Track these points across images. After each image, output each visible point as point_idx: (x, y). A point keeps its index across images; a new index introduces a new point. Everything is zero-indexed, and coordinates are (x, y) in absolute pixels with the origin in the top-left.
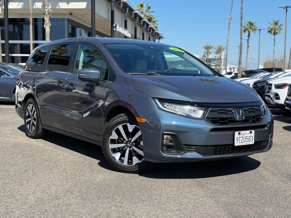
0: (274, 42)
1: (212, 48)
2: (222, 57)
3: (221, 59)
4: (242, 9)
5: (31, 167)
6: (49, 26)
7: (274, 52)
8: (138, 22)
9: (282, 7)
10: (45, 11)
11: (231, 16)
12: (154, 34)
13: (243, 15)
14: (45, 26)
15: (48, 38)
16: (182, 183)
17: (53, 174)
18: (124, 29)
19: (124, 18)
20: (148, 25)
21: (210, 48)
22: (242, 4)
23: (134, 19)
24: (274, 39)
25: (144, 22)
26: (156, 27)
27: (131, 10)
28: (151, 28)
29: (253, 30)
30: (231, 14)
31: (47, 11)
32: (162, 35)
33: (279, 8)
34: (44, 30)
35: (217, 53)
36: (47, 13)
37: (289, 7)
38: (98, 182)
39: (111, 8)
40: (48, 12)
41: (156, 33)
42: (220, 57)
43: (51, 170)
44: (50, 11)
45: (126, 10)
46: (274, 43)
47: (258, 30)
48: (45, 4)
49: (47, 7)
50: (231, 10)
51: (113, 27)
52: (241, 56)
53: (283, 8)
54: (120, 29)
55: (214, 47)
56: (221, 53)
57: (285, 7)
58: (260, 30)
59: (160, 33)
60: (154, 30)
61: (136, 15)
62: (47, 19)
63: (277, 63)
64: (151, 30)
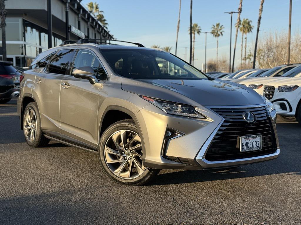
0: (218, 44)
8: (91, 24)
9: (228, 13)
10: (1, 12)
11: (179, 19)
12: (106, 34)
15: (4, 39)
19: (78, 19)
20: (100, 26)
23: (87, 20)
24: (218, 41)
25: (97, 23)
27: (84, 11)
28: (102, 29)
29: (197, 33)
33: (225, 13)
36: (3, 13)
37: (234, 12)
44: (6, 12)
45: (79, 11)
47: (205, 33)
48: (1, 5)
49: (3, 8)
57: (230, 12)
61: (89, 16)
62: (3, 20)
64: (103, 31)
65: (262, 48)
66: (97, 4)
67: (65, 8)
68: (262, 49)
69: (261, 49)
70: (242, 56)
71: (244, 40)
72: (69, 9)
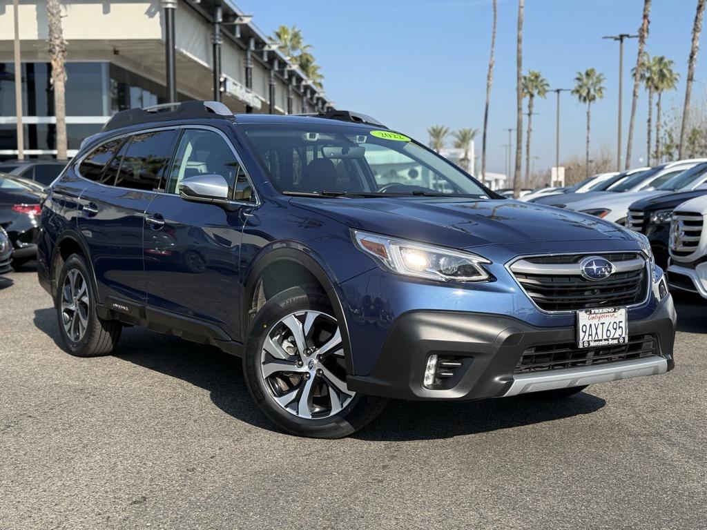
0: (588, 120)
1: (446, 134)
2: (471, 156)
3: (468, 161)
4: (519, 41)
5: (10, 455)
6: (62, 79)
7: (588, 142)
8: (277, 74)
9: (611, 38)
10: (54, 45)
11: (491, 59)
12: (315, 101)
13: (523, 54)
14: (52, 81)
15: (61, 110)
16: (451, 493)
17: (75, 474)
18: (244, 88)
19: (244, 63)
20: (300, 79)
21: (441, 134)
22: (519, 29)
23: (267, 66)
24: (588, 113)
25: (292, 73)
26: (320, 85)
27: (260, 44)
28: (307, 87)
29: (539, 93)
30: (492, 55)
31: (58, 46)
32: (334, 102)
33: (604, 38)
34: (50, 92)
35: (458, 146)
36: (57, 48)
37: (628, 36)
38: (208, 498)
39: (212, 39)
40: (61, 47)
41: (318, 99)
42: (466, 154)
43: (69, 460)
44: (66, 45)
45: (247, 44)
46: (588, 123)
47: (555, 91)
48: (53, 28)
49: (57, 36)
50: (493, 46)
51: (218, 84)
52: (519, 151)
53: (613, 40)
54: (234, 88)
55: (450, 131)
56: (468, 144)
57: (617, 35)
58: (558, 91)
59: (327, 100)
60: (313, 92)
61: (273, 56)
62: (58, 65)
63: (595, 168)
64: (309, 92)
65: (699, 127)
66: (296, 30)
67: (212, 36)
68: (699, 130)
69: (697, 128)
70: (649, 147)
71: (655, 108)
72: (221, 38)
